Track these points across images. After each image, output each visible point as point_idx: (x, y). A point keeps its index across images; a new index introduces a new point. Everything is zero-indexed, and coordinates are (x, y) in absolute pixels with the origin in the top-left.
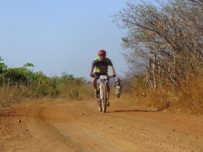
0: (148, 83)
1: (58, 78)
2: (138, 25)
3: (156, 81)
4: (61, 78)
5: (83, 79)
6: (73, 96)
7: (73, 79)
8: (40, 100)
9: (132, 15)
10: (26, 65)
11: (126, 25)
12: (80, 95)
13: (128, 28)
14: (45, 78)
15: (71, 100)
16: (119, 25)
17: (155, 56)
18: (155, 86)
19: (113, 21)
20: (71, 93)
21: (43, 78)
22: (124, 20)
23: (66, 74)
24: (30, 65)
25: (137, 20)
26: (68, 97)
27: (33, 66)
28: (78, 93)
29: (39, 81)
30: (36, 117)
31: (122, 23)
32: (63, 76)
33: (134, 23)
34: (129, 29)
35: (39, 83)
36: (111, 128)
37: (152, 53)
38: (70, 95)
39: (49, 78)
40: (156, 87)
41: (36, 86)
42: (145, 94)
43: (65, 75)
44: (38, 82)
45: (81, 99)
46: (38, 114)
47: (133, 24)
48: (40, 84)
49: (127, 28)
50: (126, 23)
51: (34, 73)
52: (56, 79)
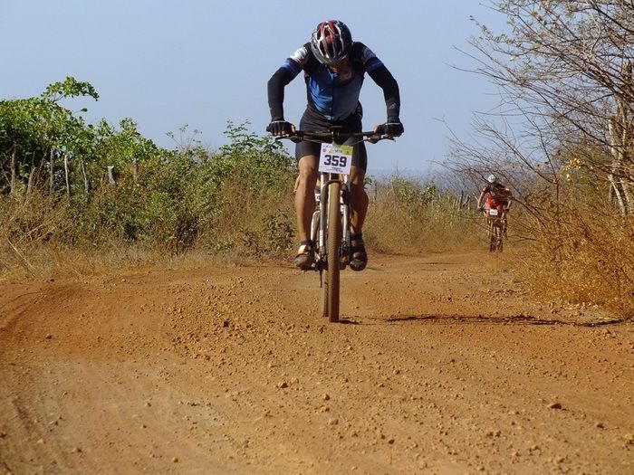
1: (204, 156)
4: (220, 153)
6: (265, 243)
10: (56, 88)
15: (251, 261)
23: (242, 132)
24: (77, 88)
26: (240, 248)
27: (96, 96)
28: (288, 230)
29: (110, 168)
32: (229, 142)
35: (110, 175)
38: (247, 238)
41: (90, 188)
43: (241, 139)
44: (107, 170)
48: (112, 182)
51: (91, 126)
52: (195, 158)
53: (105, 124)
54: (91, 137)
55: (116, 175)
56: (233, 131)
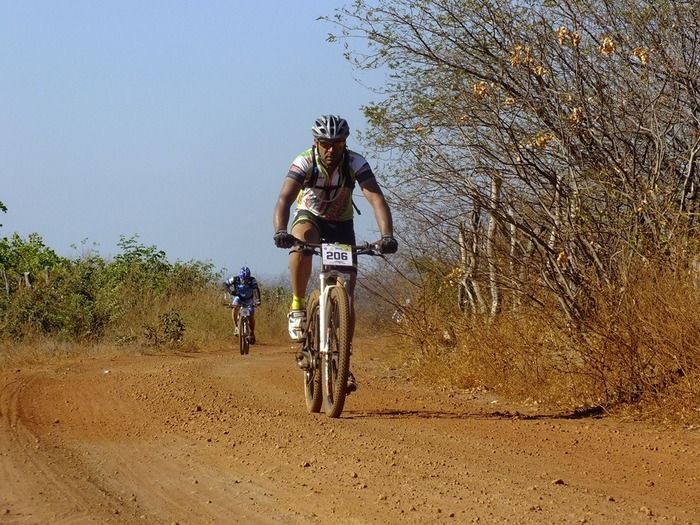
0: (464, 294)
1: (102, 264)
2: (431, 57)
3: (498, 283)
4: (114, 261)
5: (205, 269)
6: (161, 335)
7: (164, 268)
8: (24, 350)
9: (407, 17)
11: (384, 53)
12: (189, 334)
13: (392, 66)
14: (50, 260)
15: (151, 350)
16: (351, 56)
17: (499, 183)
18: (495, 304)
19: (332, 38)
20: (156, 323)
21: (44, 263)
22: (374, 35)
23: (135, 244)
25: (427, 36)
26: (142, 340)
27: (5, 210)
28: (180, 325)
29: (27, 274)
30: (5, 417)
31: (364, 48)
32: (122, 253)
33: (414, 45)
34: (393, 72)
35: (27, 279)
36: (308, 465)
37: (487, 170)
38: (147, 332)
39: (66, 263)
40: (499, 311)
41: (11, 291)
42: (453, 335)
43: (132, 250)
44: (23, 275)
45: (193, 349)
46: (14, 404)
47: (410, 50)
48: (29, 285)
49: (386, 65)
50: (380, 46)
51: (5, 239)
52: (95, 265)
53: (17, 237)
54: (6, 247)
55: (32, 280)
56: (125, 244)
